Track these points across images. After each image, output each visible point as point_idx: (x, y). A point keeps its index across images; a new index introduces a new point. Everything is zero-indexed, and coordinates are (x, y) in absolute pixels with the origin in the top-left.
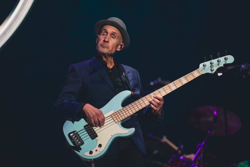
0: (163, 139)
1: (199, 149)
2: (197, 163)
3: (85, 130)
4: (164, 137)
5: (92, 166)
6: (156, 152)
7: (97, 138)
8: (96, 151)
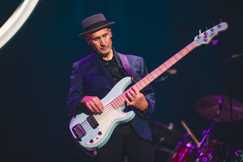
0: (170, 126)
1: (205, 136)
2: (203, 150)
3: (87, 121)
4: (171, 124)
5: (95, 154)
6: (162, 139)
7: (98, 127)
8: (97, 139)
